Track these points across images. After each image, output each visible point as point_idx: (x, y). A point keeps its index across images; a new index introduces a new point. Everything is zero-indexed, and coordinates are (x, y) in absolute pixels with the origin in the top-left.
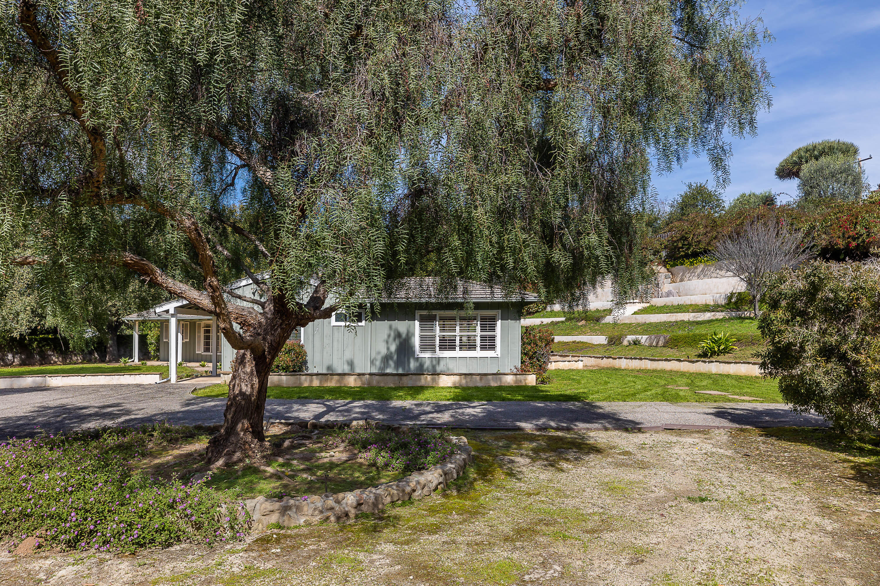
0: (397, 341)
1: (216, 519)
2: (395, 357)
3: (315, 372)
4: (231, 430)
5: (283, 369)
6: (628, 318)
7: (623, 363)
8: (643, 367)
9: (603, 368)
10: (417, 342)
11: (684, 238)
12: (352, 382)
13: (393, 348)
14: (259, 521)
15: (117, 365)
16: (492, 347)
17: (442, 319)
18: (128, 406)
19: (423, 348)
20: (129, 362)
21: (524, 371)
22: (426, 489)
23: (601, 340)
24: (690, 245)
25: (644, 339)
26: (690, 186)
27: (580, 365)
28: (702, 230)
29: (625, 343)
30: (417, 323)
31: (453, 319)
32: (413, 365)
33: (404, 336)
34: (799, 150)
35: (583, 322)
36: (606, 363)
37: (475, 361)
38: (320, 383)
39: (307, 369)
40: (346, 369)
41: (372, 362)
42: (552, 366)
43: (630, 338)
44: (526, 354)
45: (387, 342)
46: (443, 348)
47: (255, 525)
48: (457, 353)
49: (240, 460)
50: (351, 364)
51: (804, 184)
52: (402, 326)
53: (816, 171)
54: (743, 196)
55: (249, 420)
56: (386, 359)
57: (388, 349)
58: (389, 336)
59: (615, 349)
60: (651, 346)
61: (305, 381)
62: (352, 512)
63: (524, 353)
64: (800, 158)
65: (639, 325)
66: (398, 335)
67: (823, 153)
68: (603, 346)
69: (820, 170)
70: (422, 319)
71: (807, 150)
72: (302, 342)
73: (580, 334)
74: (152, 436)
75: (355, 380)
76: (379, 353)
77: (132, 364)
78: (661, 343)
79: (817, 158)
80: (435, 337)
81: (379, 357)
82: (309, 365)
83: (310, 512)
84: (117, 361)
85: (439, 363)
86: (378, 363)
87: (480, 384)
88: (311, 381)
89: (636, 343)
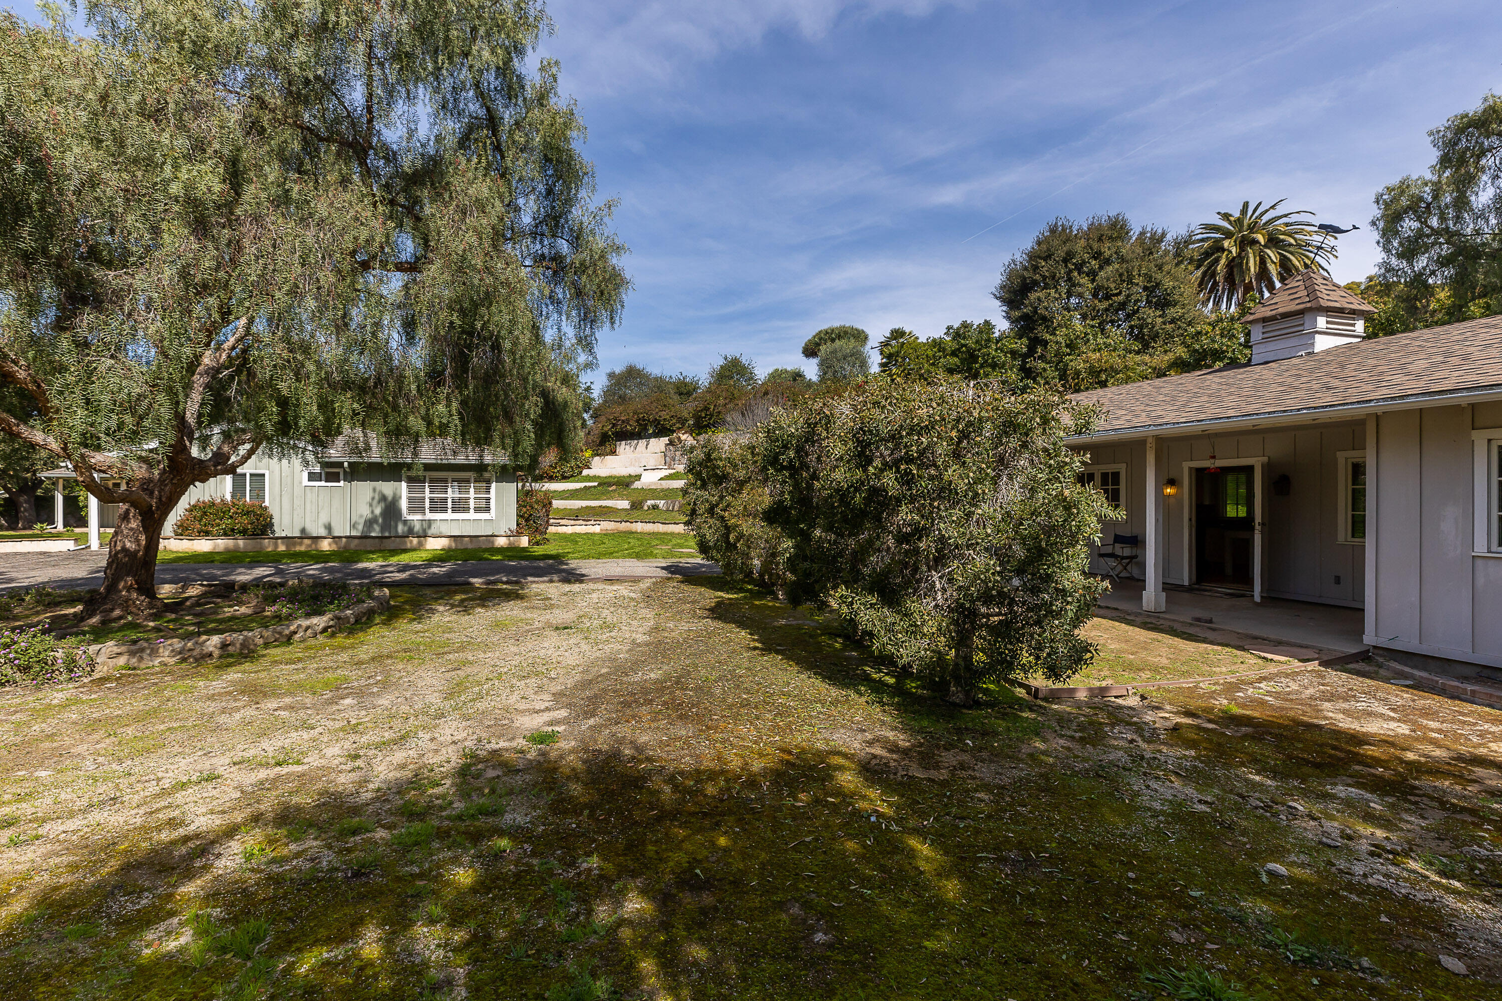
0: (383, 504)
1: (50, 662)
2: (380, 520)
3: (283, 535)
4: (112, 587)
5: (240, 532)
6: (654, 483)
7: (639, 527)
8: (656, 530)
9: (621, 532)
10: (404, 504)
11: (706, 409)
12: (326, 545)
13: (378, 511)
14: (104, 664)
15: (30, 532)
16: (487, 509)
17: (432, 481)
18: (14, 575)
19: (411, 510)
20: (49, 529)
21: (519, 534)
22: (310, 631)
23: (624, 504)
24: (712, 415)
25: (661, 503)
26: (726, 359)
27: (597, 529)
28: (721, 401)
29: (646, 508)
30: (404, 485)
31: (445, 481)
32: (401, 528)
33: (390, 498)
34: (820, 332)
35: (614, 487)
36: (624, 526)
37: (467, 523)
38: (287, 546)
39: (273, 532)
40: (322, 532)
41: (353, 526)
42: (552, 529)
43: (650, 503)
44: (522, 516)
45: (371, 505)
46: (432, 510)
47: (98, 668)
48: (450, 515)
49: (120, 618)
50: (329, 528)
51: (821, 365)
52: (387, 488)
53: (831, 352)
54: (777, 370)
55: (134, 576)
56: (370, 523)
57: (372, 512)
58: (373, 499)
59: (636, 513)
60: (668, 510)
61: (268, 545)
62: (216, 653)
63: (519, 516)
64: (820, 339)
65: (662, 490)
66: (383, 498)
67: (839, 337)
68: (626, 510)
69: (834, 352)
70: (410, 480)
71: (827, 333)
72: (267, 503)
73: (608, 499)
74: (23, 600)
75: (330, 544)
76: (361, 516)
77: (53, 531)
78: (676, 508)
79: (833, 340)
80: (424, 498)
81: (362, 521)
82: (276, 528)
83: (167, 653)
84: (30, 528)
85: (429, 527)
86: (360, 527)
87: (470, 546)
88: (276, 546)
89: (655, 507)
